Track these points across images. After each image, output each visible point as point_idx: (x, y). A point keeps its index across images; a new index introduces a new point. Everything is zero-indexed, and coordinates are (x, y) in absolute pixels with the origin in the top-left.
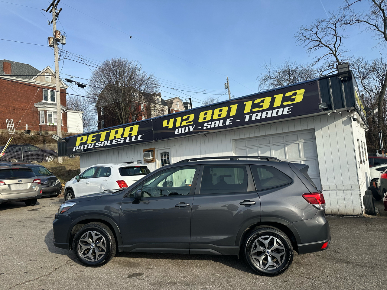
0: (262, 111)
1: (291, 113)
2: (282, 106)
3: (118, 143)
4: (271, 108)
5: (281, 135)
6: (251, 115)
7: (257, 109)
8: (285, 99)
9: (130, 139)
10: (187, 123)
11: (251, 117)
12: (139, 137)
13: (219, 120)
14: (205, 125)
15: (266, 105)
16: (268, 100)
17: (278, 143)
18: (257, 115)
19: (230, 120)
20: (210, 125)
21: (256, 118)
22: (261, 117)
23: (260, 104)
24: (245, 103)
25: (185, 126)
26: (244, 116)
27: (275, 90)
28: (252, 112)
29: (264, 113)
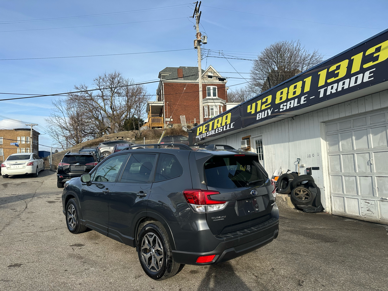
0: (337, 82)
1: (373, 78)
2: (362, 71)
3: (219, 131)
4: (349, 75)
5: (382, 112)
6: (326, 88)
7: (333, 79)
8: (365, 60)
9: (226, 128)
10: (266, 106)
11: (326, 91)
12: (232, 124)
13: (293, 99)
14: (281, 106)
15: (342, 72)
16: (344, 64)
17: (377, 124)
18: (332, 88)
19: (305, 98)
20: (286, 106)
21: (331, 92)
22: (337, 90)
23: (336, 72)
24: (319, 73)
25: (264, 110)
26: (319, 91)
27: (353, 49)
28: (327, 84)
29: (341, 83)
